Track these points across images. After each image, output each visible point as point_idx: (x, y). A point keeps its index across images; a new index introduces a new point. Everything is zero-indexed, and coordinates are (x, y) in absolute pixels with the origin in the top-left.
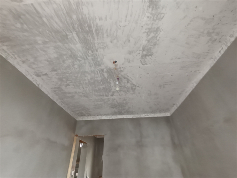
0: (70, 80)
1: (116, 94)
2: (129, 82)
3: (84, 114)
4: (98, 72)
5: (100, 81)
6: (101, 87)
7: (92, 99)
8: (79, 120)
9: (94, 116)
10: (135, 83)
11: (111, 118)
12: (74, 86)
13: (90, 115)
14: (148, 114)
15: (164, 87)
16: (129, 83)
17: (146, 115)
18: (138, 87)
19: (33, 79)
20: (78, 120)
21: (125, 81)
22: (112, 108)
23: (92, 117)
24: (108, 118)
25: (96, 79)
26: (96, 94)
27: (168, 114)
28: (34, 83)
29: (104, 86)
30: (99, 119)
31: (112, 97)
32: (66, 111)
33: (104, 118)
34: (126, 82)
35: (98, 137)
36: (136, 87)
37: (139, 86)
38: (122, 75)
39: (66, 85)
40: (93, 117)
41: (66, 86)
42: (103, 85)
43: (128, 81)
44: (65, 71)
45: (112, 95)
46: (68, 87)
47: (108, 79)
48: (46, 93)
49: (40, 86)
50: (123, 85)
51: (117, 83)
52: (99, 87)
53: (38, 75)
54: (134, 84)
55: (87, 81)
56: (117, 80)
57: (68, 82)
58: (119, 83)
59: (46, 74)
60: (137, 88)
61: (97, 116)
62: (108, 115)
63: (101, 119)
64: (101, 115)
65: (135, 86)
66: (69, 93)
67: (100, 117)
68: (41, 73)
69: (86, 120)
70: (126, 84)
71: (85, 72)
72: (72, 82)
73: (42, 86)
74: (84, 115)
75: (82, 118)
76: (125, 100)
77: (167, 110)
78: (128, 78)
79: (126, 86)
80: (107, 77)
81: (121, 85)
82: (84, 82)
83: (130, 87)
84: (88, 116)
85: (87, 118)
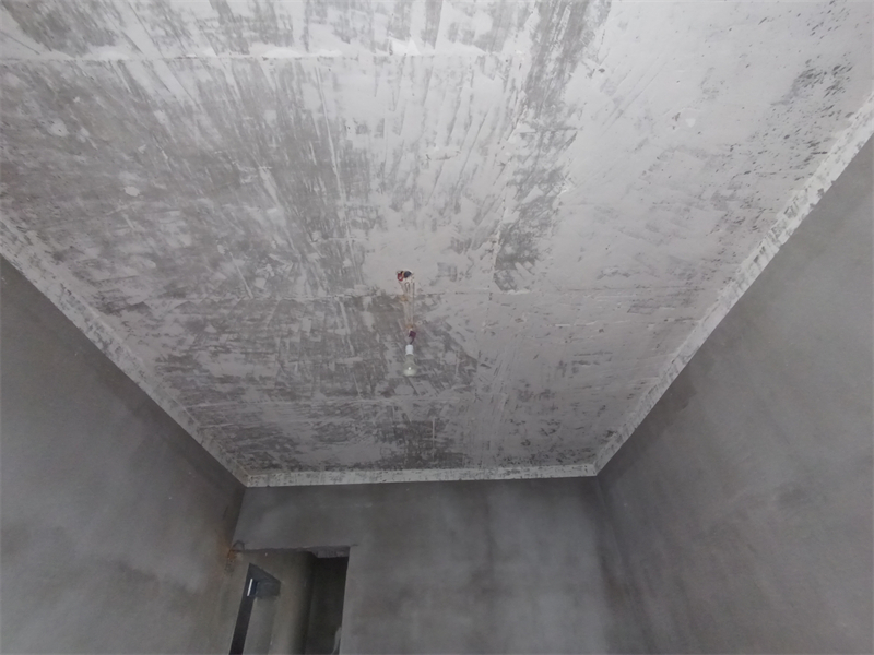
0: (230, 333)
1: (399, 389)
2: (453, 347)
3: (274, 462)
4: (342, 305)
5: (346, 342)
6: (350, 361)
7: (309, 406)
8: (254, 485)
9: (311, 472)
10: (472, 353)
11: (379, 481)
12: (246, 353)
13: (297, 466)
14: (519, 468)
15: (575, 371)
16: (451, 350)
17: (508, 473)
18: (483, 365)
19: (87, 320)
20: (248, 485)
21: (437, 342)
22: (384, 440)
23: (304, 473)
24: (367, 481)
25: (330, 331)
26: (329, 385)
27: (589, 470)
28: (90, 336)
29: (358, 359)
30: (332, 483)
31: (387, 402)
32: (206, 446)
33: (351, 478)
34: (442, 346)
35: (321, 555)
36: (475, 366)
37: (486, 363)
38: (426, 323)
39: (213, 349)
40: (309, 476)
41: (215, 354)
42: (356, 355)
43: (448, 344)
44: (216, 298)
45: (386, 394)
46: (222, 356)
47: (374, 335)
48: (134, 377)
49: (112, 349)
50: (429, 357)
51: (409, 349)
52: (340, 361)
53: (109, 309)
54: (468, 357)
55: (297, 339)
56: (408, 339)
57: (224, 338)
58: (417, 350)
59: (140, 307)
60: (481, 370)
61: (327, 469)
62: (370, 466)
63: (338, 483)
64: (342, 468)
65: (475, 362)
66: (225, 380)
67: (336, 474)
68: (124, 299)
69: (281, 484)
70: (440, 355)
71: (294, 304)
72: (237, 340)
73: (118, 349)
74: (276, 467)
75: (265, 476)
76: (433, 411)
77: (587, 454)
78: (450, 332)
79: (442, 363)
80: (373, 327)
81: (422, 359)
82: (287, 341)
83: (455, 366)
84: (292, 469)
85: (286, 478)
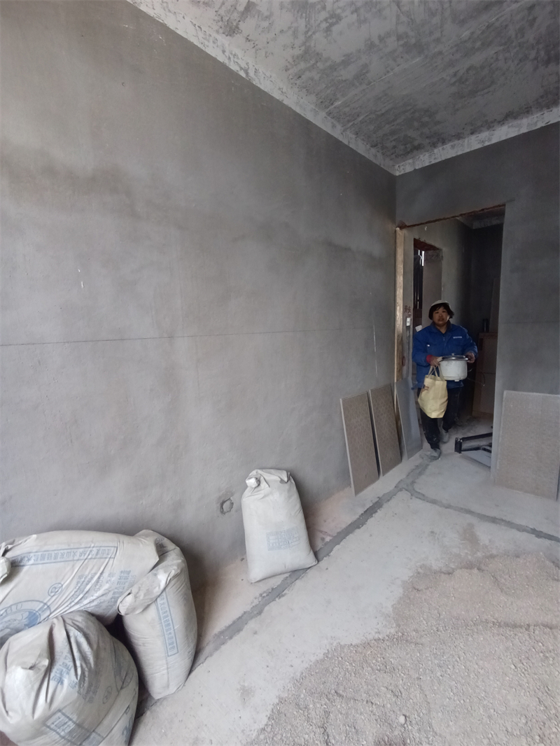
8: (402, 173)
9: (456, 142)
13: (439, 139)
19: (224, 52)
20: (397, 174)
23: (448, 146)
24: (524, 130)
28: (234, 67)
30: (479, 146)
32: (352, 146)
35: (476, 226)
39: (324, 25)
40: (453, 147)
41: (328, 31)
46: (335, 29)
59: (249, 8)
61: (472, 133)
62: (527, 111)
63: (487, 144)
64: (490, 125)
66: (346, 61)
67: (484, 135)
68: (235, 9)
69: (427, 164)
73: (256, 72)
74: (418, 148)
75: (410, 161)
84: (434, 145)
85: (430, 156)
